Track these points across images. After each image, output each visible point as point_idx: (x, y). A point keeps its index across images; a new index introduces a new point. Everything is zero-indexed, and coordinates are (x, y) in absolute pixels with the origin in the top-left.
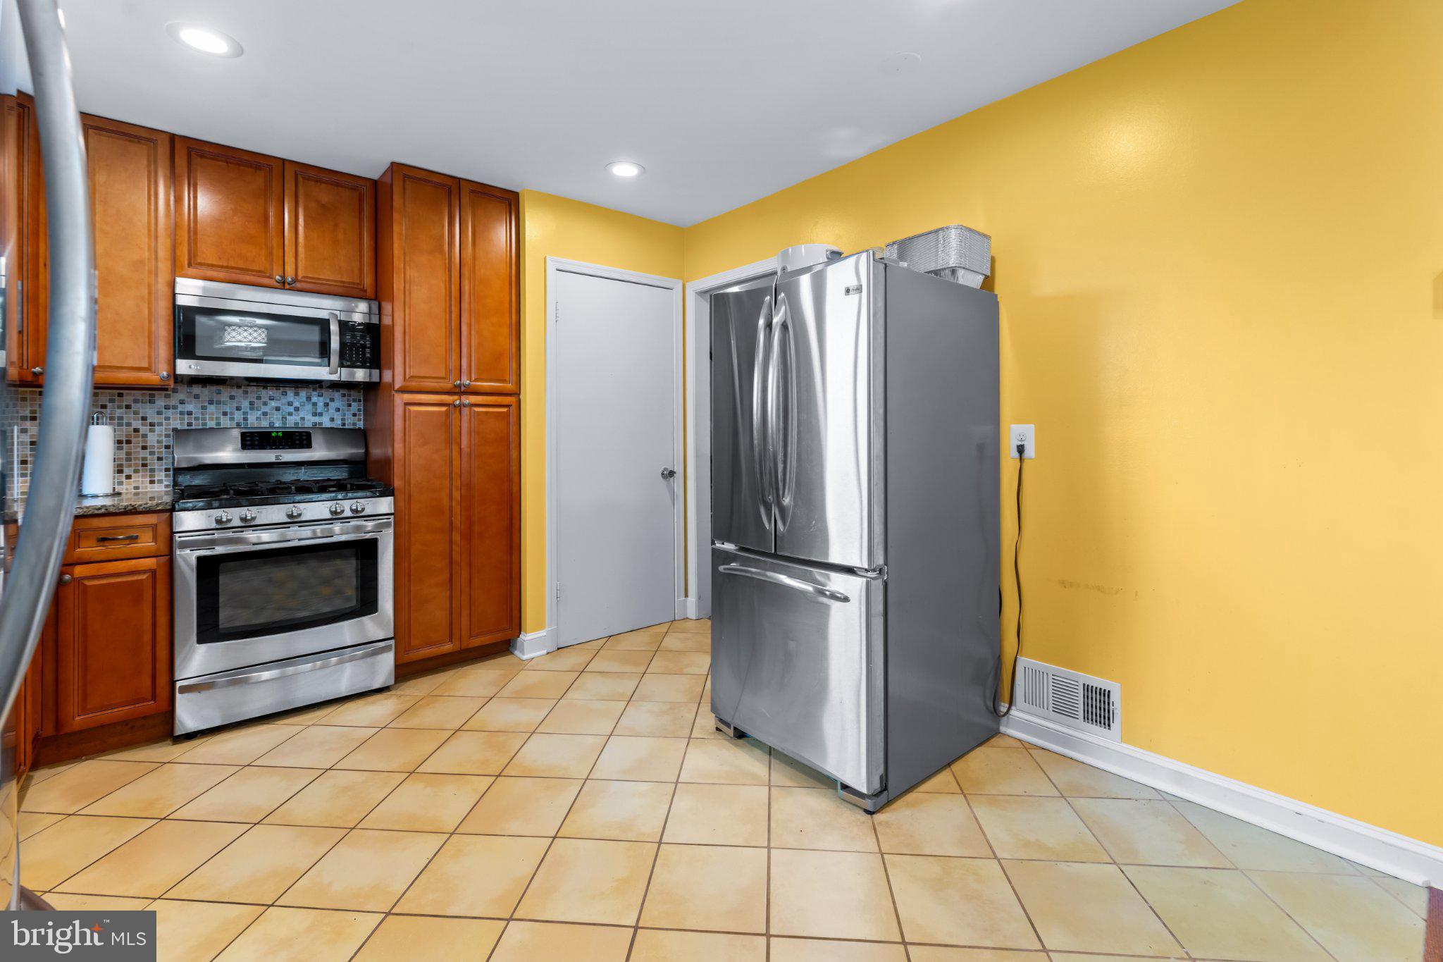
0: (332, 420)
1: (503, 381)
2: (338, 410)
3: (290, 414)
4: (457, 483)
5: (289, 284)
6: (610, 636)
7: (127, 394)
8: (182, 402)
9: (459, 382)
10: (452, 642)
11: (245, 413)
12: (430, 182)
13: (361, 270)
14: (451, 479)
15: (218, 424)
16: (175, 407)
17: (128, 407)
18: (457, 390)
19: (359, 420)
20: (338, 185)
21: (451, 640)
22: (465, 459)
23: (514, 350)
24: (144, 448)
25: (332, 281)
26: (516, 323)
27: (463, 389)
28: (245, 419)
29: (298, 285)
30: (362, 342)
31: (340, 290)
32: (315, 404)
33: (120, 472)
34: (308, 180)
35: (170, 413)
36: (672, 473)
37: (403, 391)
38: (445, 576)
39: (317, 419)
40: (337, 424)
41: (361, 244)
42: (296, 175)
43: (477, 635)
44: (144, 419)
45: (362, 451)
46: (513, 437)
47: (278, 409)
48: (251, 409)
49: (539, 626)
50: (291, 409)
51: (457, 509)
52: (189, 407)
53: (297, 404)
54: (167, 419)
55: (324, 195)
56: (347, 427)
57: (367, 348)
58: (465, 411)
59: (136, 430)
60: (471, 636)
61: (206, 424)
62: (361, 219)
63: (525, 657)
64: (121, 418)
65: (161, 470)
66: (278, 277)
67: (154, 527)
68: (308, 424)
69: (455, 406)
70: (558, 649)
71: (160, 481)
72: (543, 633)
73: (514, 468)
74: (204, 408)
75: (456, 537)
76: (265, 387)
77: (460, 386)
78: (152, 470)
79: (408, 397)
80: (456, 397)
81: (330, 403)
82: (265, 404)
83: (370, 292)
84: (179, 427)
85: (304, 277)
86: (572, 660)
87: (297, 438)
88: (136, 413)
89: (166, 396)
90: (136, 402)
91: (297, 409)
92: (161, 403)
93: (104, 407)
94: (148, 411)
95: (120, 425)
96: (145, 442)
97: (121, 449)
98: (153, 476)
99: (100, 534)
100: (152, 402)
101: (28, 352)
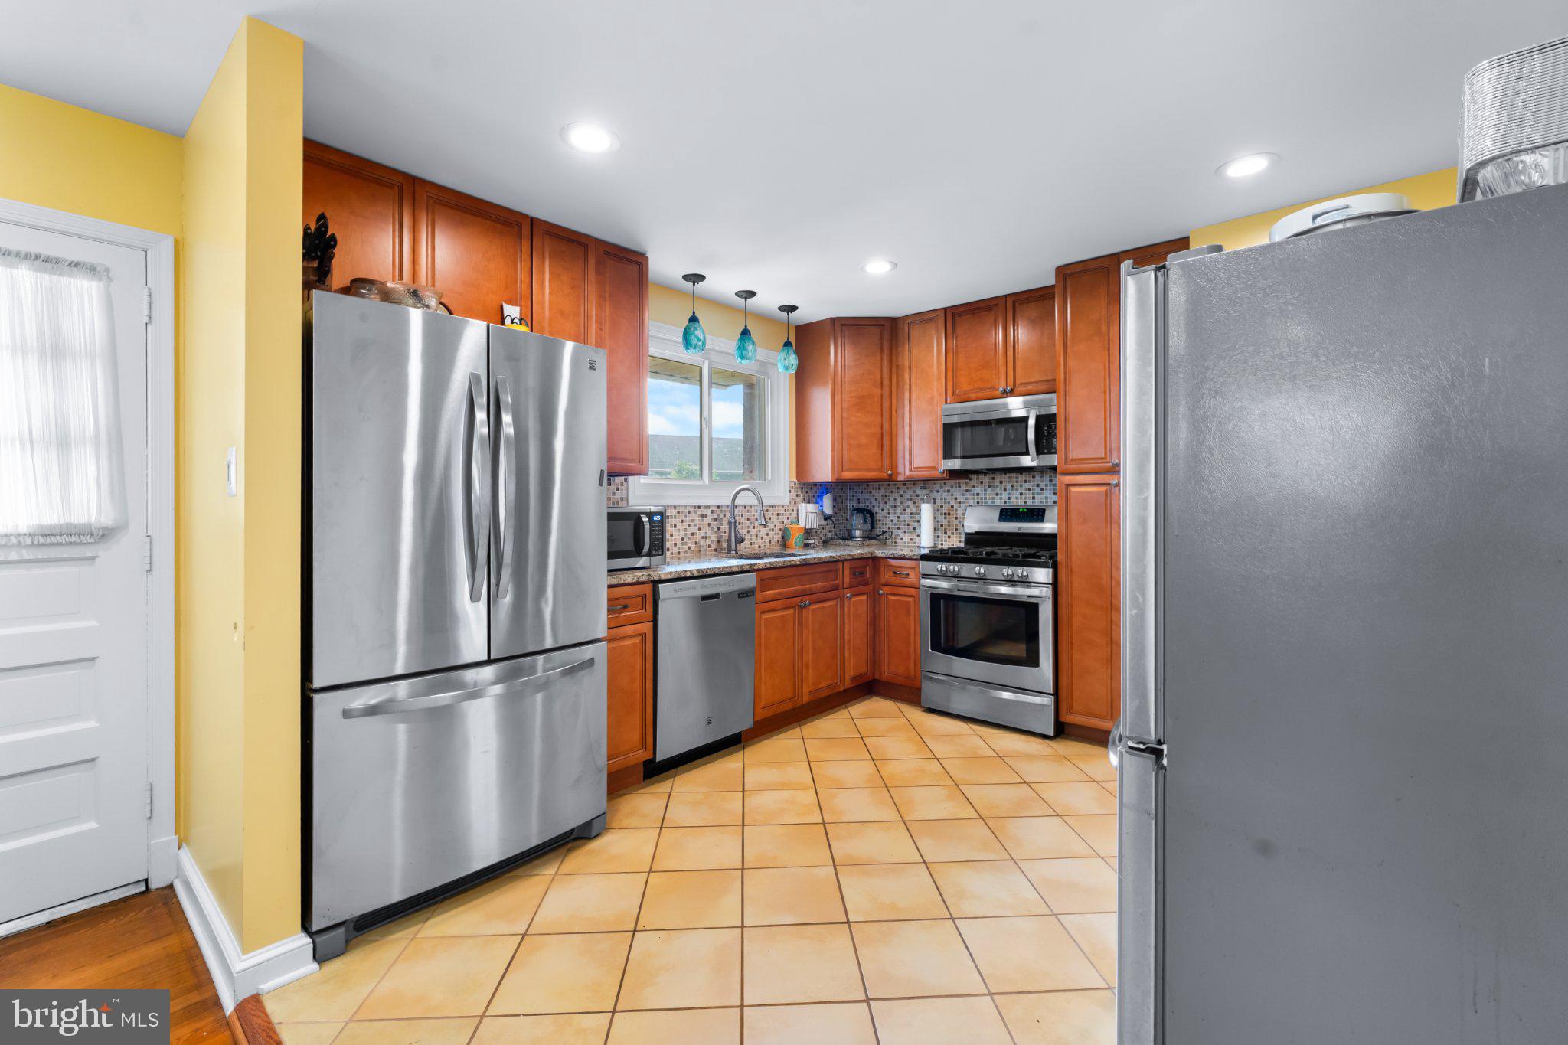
3: (1038, 494)
7: (948, 483)
8: (974, 487)
11: (1009, 494)
12: (1089, 270)
14: (1112, 558)
15: (993, 502)
16: (971, 491)
17: (949, 491)
21: (1114, 720)
24: (956, 518)
28: (1009, 498)
31: (1045, 388)
33: (945, 533)
34: (1022, 304)
35: (967, 495)
37: (1064, 473)
38: (1105, 654)
42: (1011, 304)
44: (956, 499)
47: (1029, 490)
48: (1013, 490)
50: (1038, 490)
52: (977, 490)
53: (1042, 485)
54: (967, 499)
64: (945, 499)
65: (960, 532)
67: (914, 569)
68: (1048, 502)
71: (963, 541)
74: (985, 490)
79: (1068, 479)
82: (1021, 486)
84: (973, 504)
87: (1036, 513)
88: (952, 495)
89: (967, 483)
90: (952, 487)
91: (1042, 490)
92: (964, 488)
93: (938, 491)
94: (956, 493)
95: (945, 503)
96: (956, 514)
97: (945, 518)
98: (960, 537)
99: (895, 570)
100: (960, 487)
101: (887, 462)
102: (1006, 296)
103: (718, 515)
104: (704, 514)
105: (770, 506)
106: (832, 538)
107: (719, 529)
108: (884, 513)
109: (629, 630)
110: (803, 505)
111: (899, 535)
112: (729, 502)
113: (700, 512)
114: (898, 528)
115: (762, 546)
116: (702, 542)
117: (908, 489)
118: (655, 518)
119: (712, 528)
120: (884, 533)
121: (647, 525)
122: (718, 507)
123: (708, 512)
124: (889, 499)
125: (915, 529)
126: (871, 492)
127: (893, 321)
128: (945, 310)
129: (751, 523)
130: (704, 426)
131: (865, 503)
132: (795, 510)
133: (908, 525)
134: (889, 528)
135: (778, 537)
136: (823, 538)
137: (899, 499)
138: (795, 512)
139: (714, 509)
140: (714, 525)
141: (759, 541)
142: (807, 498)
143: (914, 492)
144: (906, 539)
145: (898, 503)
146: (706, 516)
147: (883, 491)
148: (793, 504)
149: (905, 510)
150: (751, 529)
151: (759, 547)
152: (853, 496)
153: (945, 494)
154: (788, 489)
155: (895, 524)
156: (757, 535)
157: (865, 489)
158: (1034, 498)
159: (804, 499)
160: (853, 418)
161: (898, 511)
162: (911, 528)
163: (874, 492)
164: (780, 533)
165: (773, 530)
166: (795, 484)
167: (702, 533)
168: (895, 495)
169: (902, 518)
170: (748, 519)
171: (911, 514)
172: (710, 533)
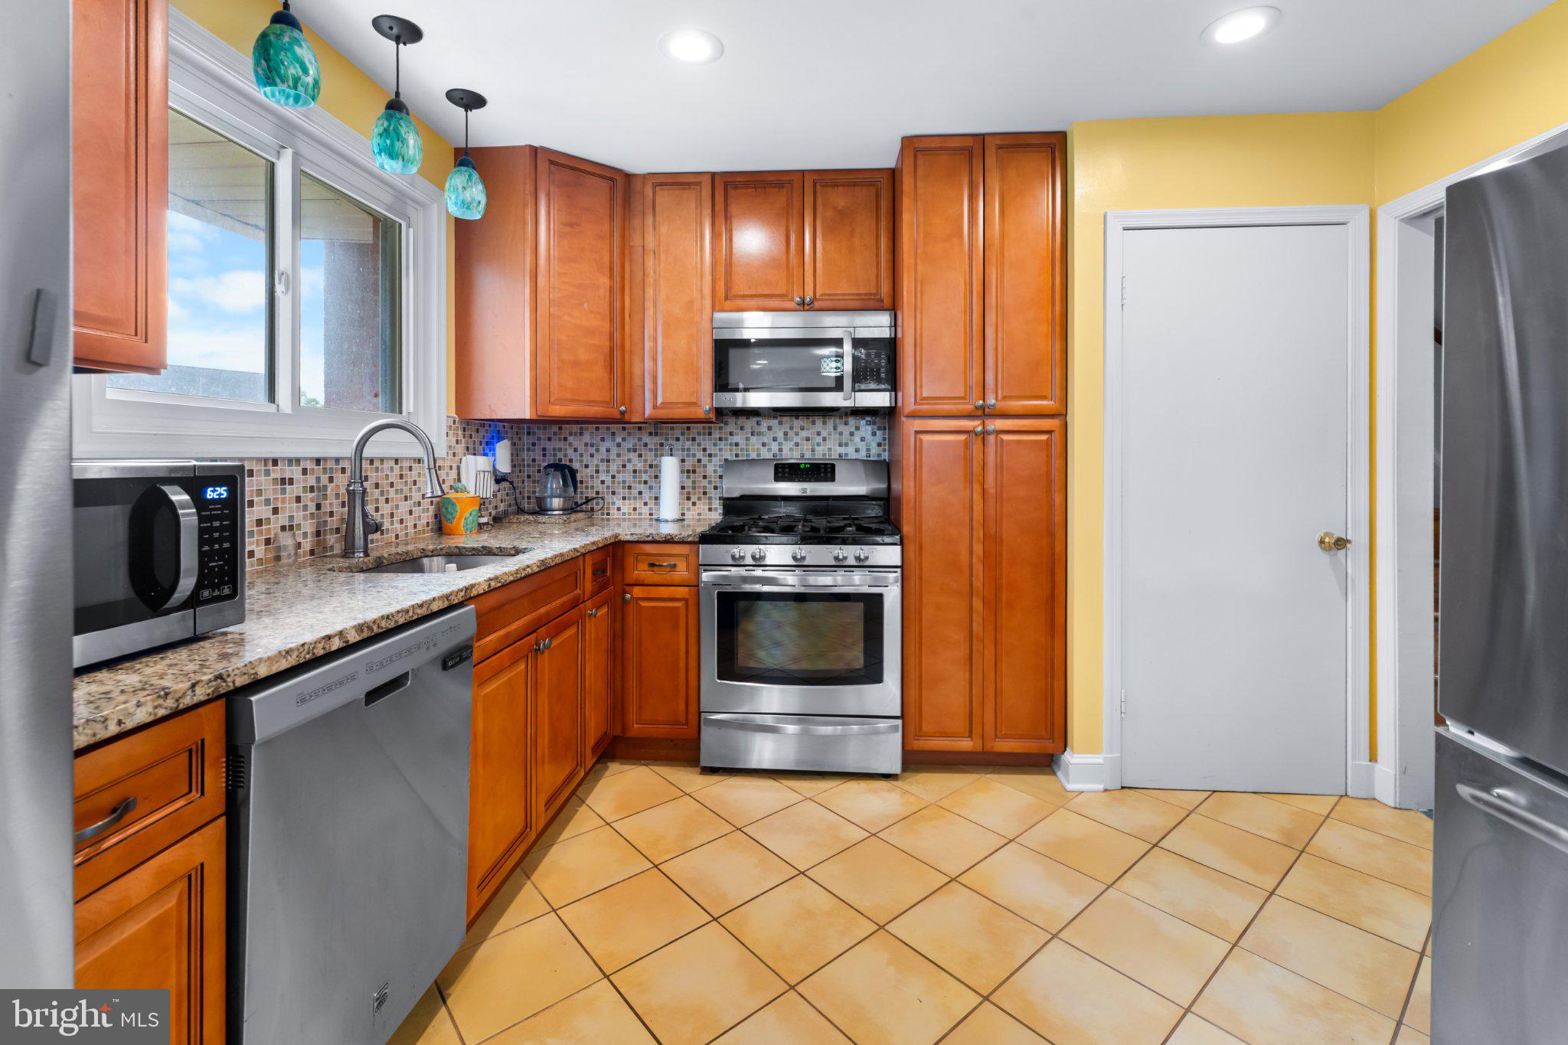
0: (857, 451)
1: (1043, 398)
2: (863, 439)
3: (819, 444)
4: (979, 533)
5: (808, 305)
6: (1215, 791)
7: (694, 427)
8: (731, 434)
9: (981, 402)
10: (971, 737)
11: (781, 445)
12: (946, 149)
13: (878, 276)
14: (971, 528)
15: (759, 455)
16: (726, 439)
17: (694, 439)
18: (980, 413)
19: (884, 450)
20: (854, 184)
21: (970, 736)
22: (991, 502)
23: (1058, 355)
24: (705, 477)
25: (849, 294)
26: (1061, 314)
27: (987, 410)
28: (780, 450)
29: (817, 305)
30: (876, 361)
31: (857, 304)
32: (841, 434)
33: (688, 499)
34: (826, 186)
35: (722, 444)
36: (1341, 543)
37: (913, 415)
38: (962, 652)
39: (842, 450)
40: (862, 455)
41: (878, 248)
42: (815, 184)
43: (1006, 737)
44: (705, 450)
45: (884, 486)
46: (1056, 475)
47: (808, 439)
48: (785, 439)
49: (1094, 749)
50: (819, 439)
51: (978, 568)
52: (736, 439)
53: (824, 434)
54: (721, 450)
55: (840, 199)
56: (871, 459)
57: (882, 367)
58: (991, 439)
59: (699, 461)
60: (996, 737)
61: (748, 455)
62: (878, 219)
63: (1070, 787)
64: (688, 450)
65: (716, 499)
66: (798, 299)
67: (687, 557)
68: (835, 456)
69: (976, 434)
70: (1123, 788)
71: (716, 509)
72: (1098, 759)
73: (1058, 518)
74: (748, 439)
75: (977, 604)
76: (797, 417)
77: (983, 408)
78: (710, 498)
79: (919, 424)
80: (977, 422)
81: (856, 432)
82: (797, 434)
83: (887, 301)
84: (729, 458)
85: (822, 295)
86: (1144, 816)
87: (822, 470)
88: (699, 445)
89: (721, 428)
90: (699, 434)
91: (824, 439)
92: (716, 435)
93: (678, 439)
94: (707, 443)
95: (688, 456)
96: (705, 471)
97: (688, 477)
98: (710, 504)
99: (652, 560)
100: (710, 434)
101: (618, 393)
102: (803, 172)
103: (318, 479)
104: (287, 476)
105: (415, 460)
106: (506, 513)
107: (318, 507)
108: (590, 471)
109: (140, 881)
110: (471, 458)
111: (613, 503)
112: (348, 451)
113: (276, 473)
114: (614, 493)
115: (402, 534)
116: (287, 540)
117: (629, 434)
118: (210, 494)
119: (305, 508)
120: (588, 500)
121: (189, 517)
122: (318, 461)
123: (295, 472)
124: (597, 450)
125: (640, 493)
126: (565, 439)
127: (628, 177)
128: (713, 175)
129: (382, 493)
130: (279, 288)
131: (555, 455)
132: (455, 466)
133: (630, 488)
134: (597, 493)
135: (427, 516)
136: (494, 513)
137: (614, 451)
138: (454, 472)
139: (309, 465)
140: (309, 498)
141: (397, 525)
142: (471, 446)
143: (640, 439)
144: (625, 509)
145: (613, 456)
146: (291, 481)
147: (587, 438)
148: (451, 457)
149: (624, 466)
150: (382, 504)
151: (397, 537)
152: (534, 444)
153: (688, 444)
154: (444, 430)
155: (608, 487)
156: (392, 515)
157: (555, 434)
158: (813, 450)
159: (468, 450)
160: (566, 318)
161: (613, 467)
162: (635, 492)
163: (571, 439)
164: (432, 508)
165: (419, 504)
166: (454, 421)
167: (282, 519)
168: (608, 444)
169: (620, 477)
170: (377, 486)
171: (635, 471)
172: (299, 516)
